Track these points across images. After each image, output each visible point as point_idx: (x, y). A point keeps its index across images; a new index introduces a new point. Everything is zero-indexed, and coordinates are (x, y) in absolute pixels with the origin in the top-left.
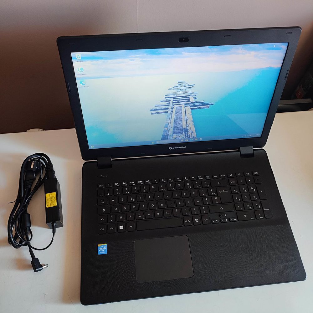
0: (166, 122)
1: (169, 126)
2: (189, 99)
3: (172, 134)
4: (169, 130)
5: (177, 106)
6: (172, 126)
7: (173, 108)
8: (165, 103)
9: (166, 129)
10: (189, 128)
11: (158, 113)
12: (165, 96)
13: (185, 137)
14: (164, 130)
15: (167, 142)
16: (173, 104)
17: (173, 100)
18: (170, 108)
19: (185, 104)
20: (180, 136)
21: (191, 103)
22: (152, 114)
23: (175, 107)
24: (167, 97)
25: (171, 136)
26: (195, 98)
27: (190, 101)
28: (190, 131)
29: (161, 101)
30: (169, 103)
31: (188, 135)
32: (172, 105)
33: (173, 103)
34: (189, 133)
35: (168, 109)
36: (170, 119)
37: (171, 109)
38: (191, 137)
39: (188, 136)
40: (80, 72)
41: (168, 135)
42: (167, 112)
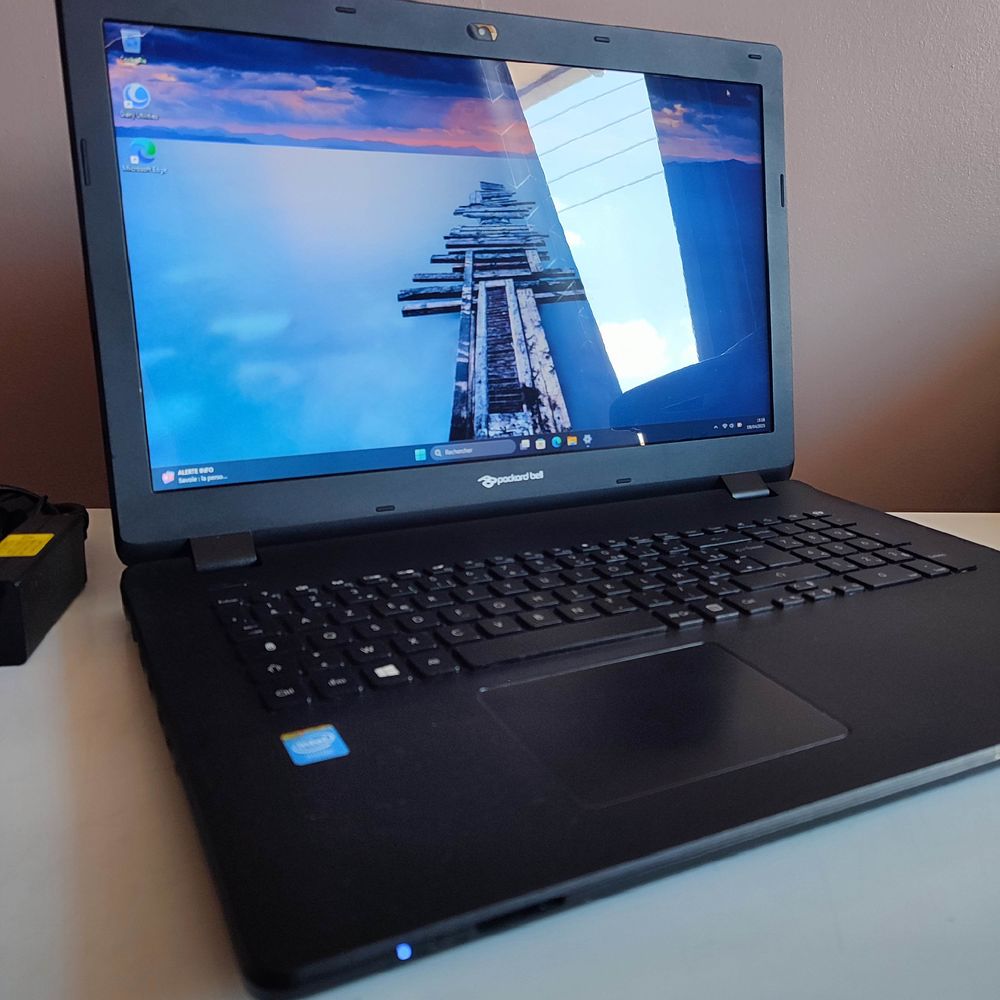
0: (461, 355)
1: (471, 376)
2: (525, 258)
3: (484, 411)
4: (473, 394)
5: (490, 284)
6: (482, 375)
7: (475, 294)
8: (447, 269)
9: (463, 386)
10: (540, 386)
11: (425, 312)
12: (446, 238)
13: (535, 428)
14: (457, 393)
15: (469, 451)
16: (477, 276)
17: (475, 260)
18: (467, 290)
19: (516, 279)
20: (513, 420)
21: (535, 276)
22: (406, 313)
23: (481, 287)
24: (451, 241)
25: (483, 424)
26: (543, 256)
27: (527, 266)
28: (545, 401)
29: (434, 261)
30: (461, 270)
31: (543, 418)
32: (474, 279)
33: (475, 268)
34: (545, 410)
35: (458, 294)
36: (472, 342)
37: (469, 297)
38: (553, 431)
39: (541, 423)
40: (135, 103)
41: (471, 416)
42: (457, 309)
